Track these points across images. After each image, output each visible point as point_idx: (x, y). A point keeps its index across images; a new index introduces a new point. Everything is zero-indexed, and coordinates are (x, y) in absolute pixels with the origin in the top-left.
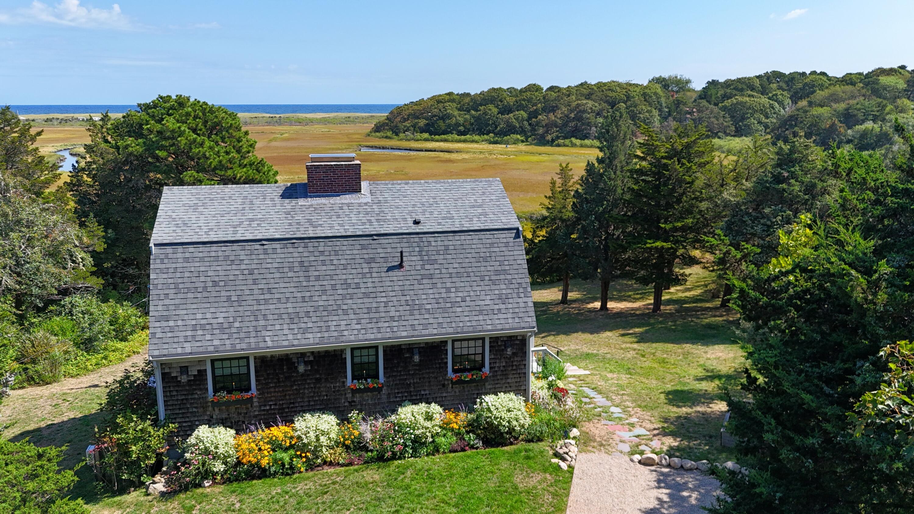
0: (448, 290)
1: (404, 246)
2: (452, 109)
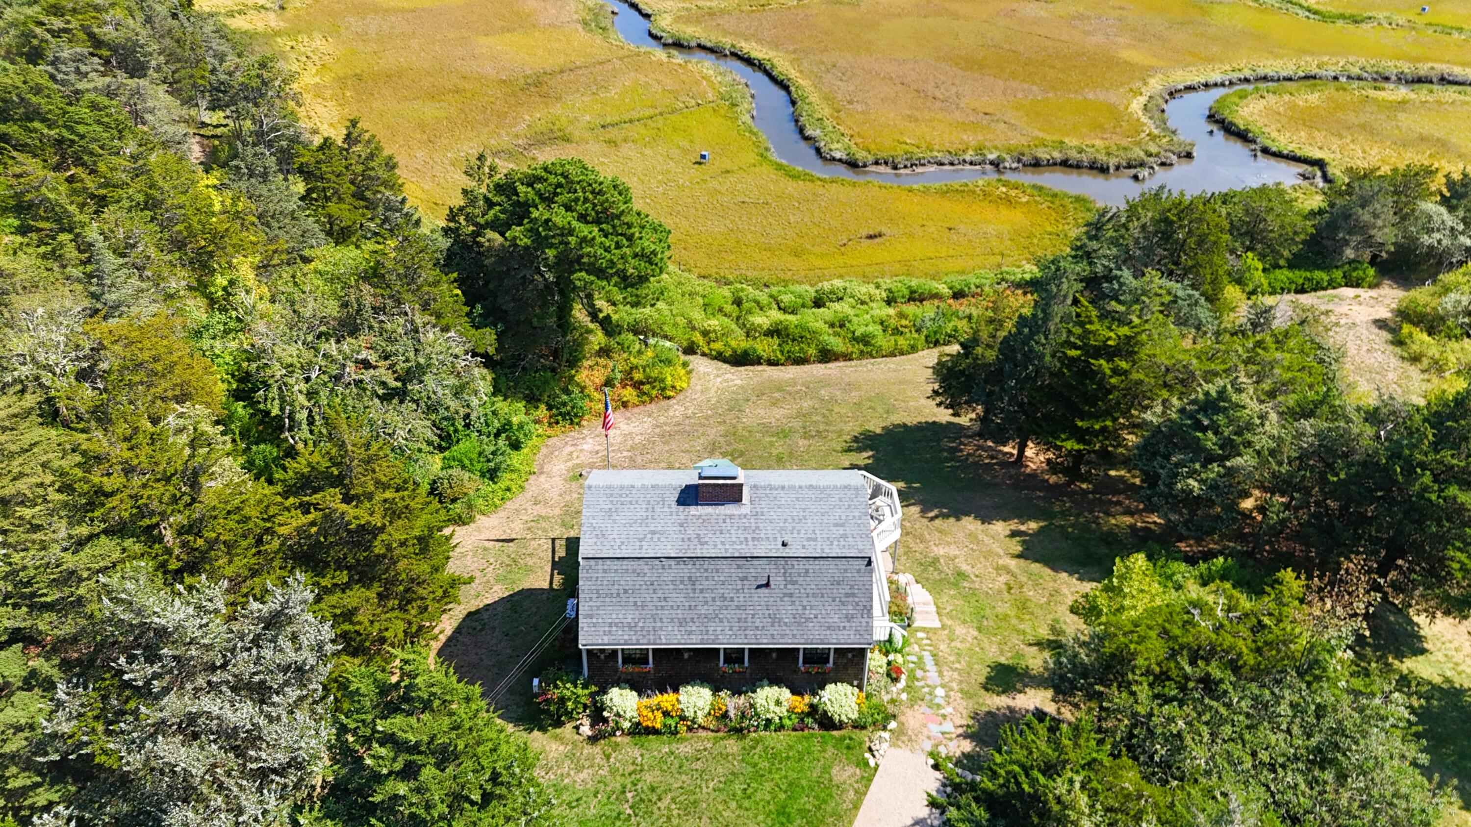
0: (804, 608)
1: (770, 568)
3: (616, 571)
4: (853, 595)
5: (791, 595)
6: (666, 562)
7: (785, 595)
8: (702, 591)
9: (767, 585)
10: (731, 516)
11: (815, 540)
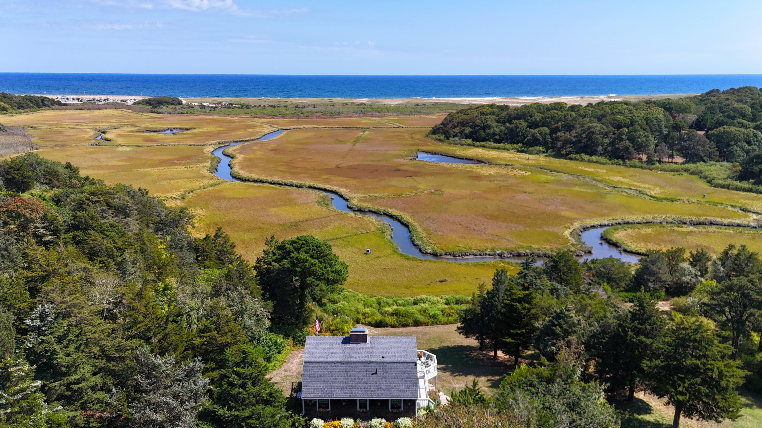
0: (391, 383)
1: (377, 366)
2: (491, 121)
3: (317, 367)
4: (410, 378)
5: (385, 378)
6: (336, 364)
7: (383, 377)
8: (350, 376)
9: (376, 373)
10: (362, 348)
11: (395, 356)
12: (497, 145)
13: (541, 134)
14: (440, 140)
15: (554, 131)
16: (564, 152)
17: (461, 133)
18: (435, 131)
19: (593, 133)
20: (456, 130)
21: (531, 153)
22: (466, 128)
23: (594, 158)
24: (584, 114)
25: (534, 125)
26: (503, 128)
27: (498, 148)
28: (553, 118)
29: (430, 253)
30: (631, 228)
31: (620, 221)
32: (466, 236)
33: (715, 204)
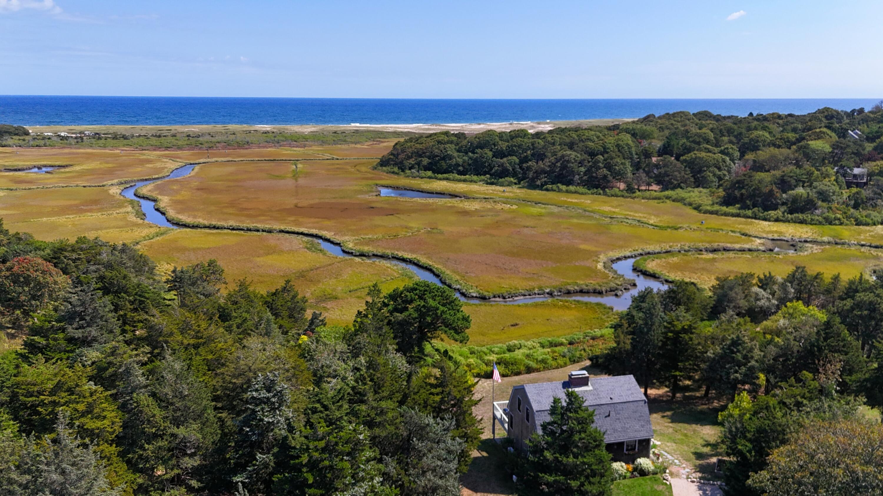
1: (608, 408)
2: (451, 150)
4: (642, 416)
5: (619, 419)
7: (617, 419)
9: (609, 415)
10: (587, 390)
11: (622, 396)
12: (463, 177)
13: (510, 164)
14: (393, 173)
15: (525, 160)
16: (539, 183)
17: (419, 164)
18: (384, 163)
19: (568, 162)
20: (412, 161)
21: (502, 185)
22: (423, 159)
23: (572, 188)
24: (552, 141)
25: (500, 154)
26: (466, 158)
27: (465, 181)
28: (520, 146)
29: (476, 297)
30: (657, 258)
31: (640, 251)
32: (501, 275)
33: (717, 230)
